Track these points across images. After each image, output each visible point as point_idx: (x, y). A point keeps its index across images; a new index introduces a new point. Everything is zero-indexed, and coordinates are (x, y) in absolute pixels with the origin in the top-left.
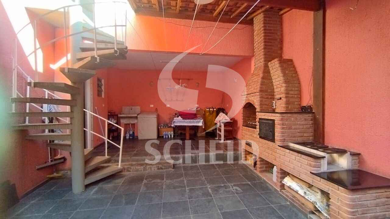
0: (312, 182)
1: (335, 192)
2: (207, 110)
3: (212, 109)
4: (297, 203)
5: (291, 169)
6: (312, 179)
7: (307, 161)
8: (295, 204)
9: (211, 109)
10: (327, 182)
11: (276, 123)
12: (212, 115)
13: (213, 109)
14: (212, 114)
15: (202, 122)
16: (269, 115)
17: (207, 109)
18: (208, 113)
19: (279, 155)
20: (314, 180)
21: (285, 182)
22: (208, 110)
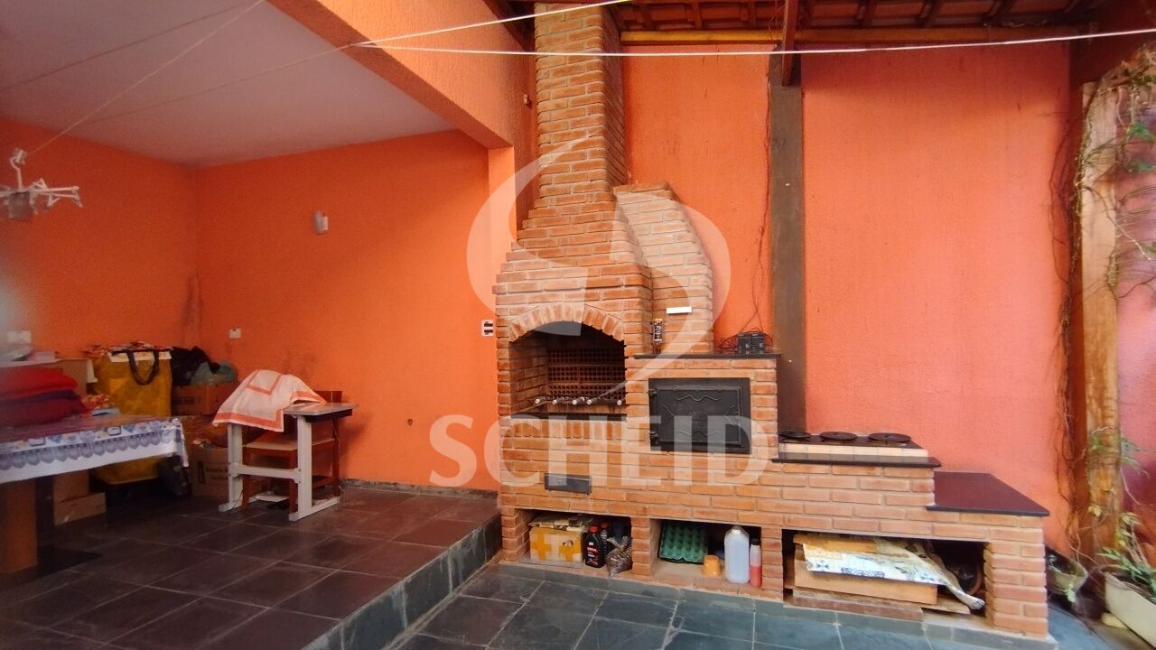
0: (929, 532)
1: (1009, 533)
2: (115, 359)
3: (150, 357)
4: (871, 610)
5: (835, 518)
6: (930, 525)
7: (908, 482)
8: (867, 615)
9: (139, 357)
10: (983, 518)
11: (755, 387)
12: (148, 388)
13: (156, 352)
14: (149, 381)
15: (173, 436)
16: (715, 364)
17: (115, 353)
18: (119, 375)
19: (778, 489)
20: (936, 525)
21: (815, 564)
22: (123, 358)
